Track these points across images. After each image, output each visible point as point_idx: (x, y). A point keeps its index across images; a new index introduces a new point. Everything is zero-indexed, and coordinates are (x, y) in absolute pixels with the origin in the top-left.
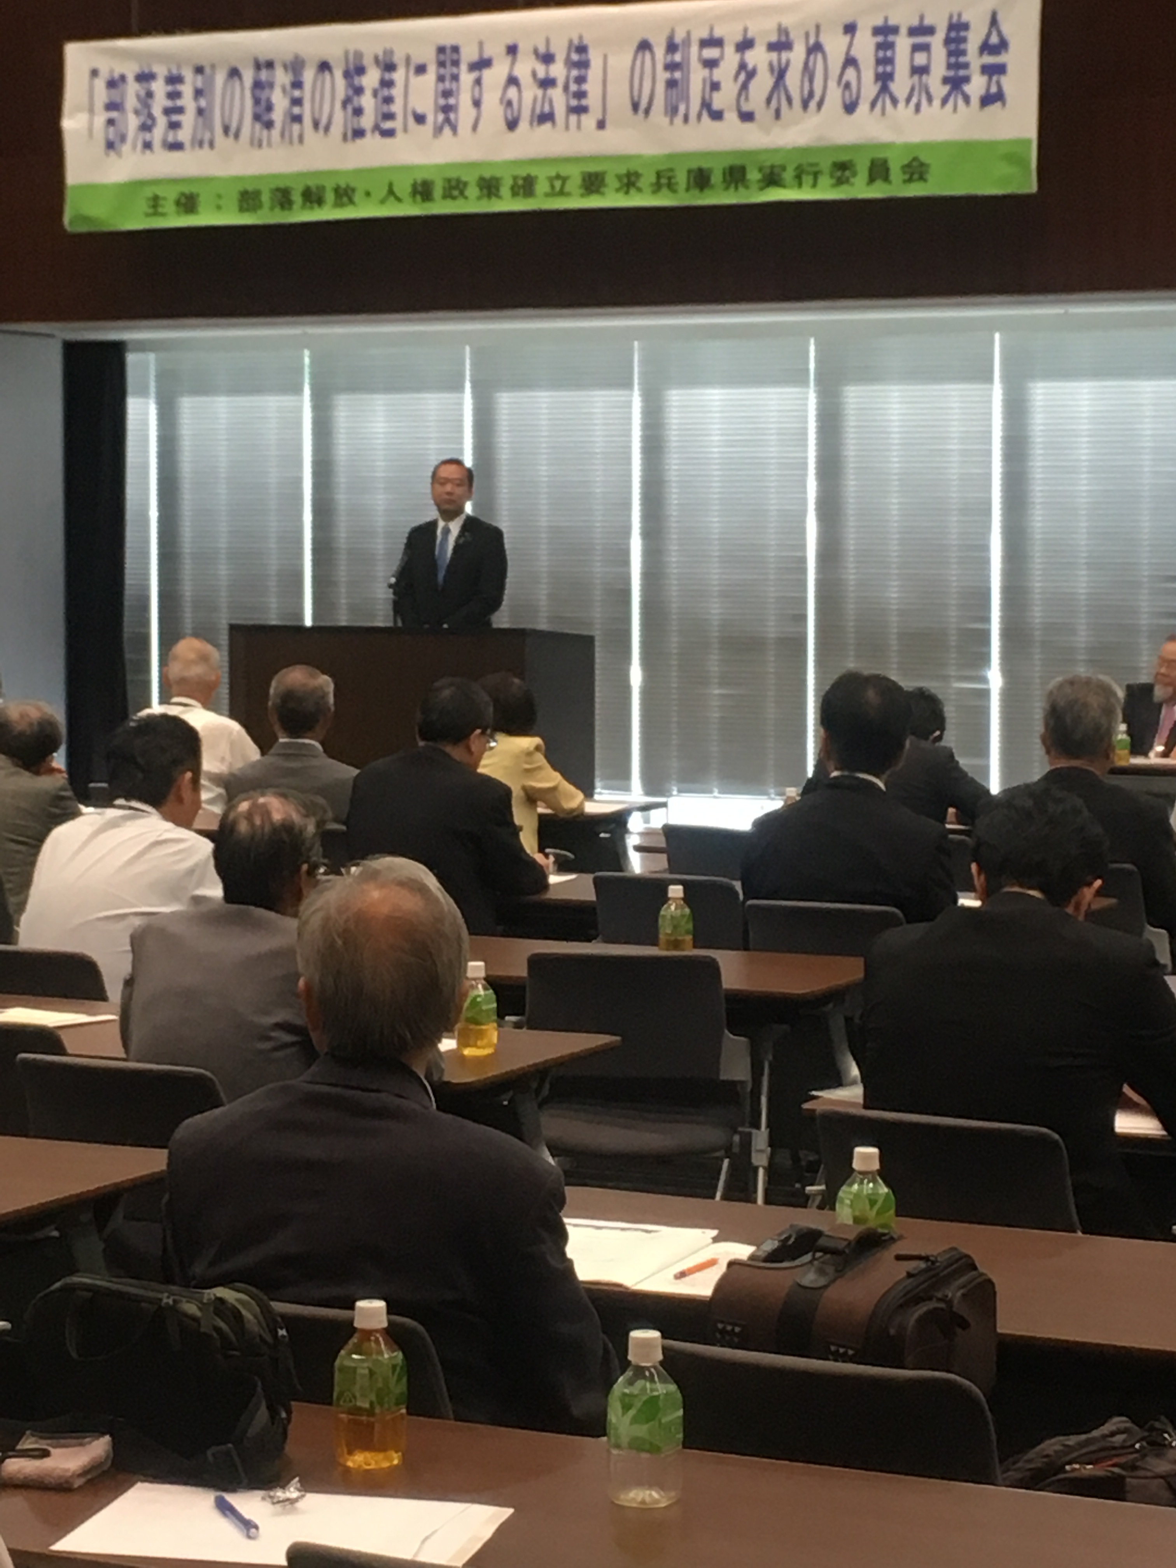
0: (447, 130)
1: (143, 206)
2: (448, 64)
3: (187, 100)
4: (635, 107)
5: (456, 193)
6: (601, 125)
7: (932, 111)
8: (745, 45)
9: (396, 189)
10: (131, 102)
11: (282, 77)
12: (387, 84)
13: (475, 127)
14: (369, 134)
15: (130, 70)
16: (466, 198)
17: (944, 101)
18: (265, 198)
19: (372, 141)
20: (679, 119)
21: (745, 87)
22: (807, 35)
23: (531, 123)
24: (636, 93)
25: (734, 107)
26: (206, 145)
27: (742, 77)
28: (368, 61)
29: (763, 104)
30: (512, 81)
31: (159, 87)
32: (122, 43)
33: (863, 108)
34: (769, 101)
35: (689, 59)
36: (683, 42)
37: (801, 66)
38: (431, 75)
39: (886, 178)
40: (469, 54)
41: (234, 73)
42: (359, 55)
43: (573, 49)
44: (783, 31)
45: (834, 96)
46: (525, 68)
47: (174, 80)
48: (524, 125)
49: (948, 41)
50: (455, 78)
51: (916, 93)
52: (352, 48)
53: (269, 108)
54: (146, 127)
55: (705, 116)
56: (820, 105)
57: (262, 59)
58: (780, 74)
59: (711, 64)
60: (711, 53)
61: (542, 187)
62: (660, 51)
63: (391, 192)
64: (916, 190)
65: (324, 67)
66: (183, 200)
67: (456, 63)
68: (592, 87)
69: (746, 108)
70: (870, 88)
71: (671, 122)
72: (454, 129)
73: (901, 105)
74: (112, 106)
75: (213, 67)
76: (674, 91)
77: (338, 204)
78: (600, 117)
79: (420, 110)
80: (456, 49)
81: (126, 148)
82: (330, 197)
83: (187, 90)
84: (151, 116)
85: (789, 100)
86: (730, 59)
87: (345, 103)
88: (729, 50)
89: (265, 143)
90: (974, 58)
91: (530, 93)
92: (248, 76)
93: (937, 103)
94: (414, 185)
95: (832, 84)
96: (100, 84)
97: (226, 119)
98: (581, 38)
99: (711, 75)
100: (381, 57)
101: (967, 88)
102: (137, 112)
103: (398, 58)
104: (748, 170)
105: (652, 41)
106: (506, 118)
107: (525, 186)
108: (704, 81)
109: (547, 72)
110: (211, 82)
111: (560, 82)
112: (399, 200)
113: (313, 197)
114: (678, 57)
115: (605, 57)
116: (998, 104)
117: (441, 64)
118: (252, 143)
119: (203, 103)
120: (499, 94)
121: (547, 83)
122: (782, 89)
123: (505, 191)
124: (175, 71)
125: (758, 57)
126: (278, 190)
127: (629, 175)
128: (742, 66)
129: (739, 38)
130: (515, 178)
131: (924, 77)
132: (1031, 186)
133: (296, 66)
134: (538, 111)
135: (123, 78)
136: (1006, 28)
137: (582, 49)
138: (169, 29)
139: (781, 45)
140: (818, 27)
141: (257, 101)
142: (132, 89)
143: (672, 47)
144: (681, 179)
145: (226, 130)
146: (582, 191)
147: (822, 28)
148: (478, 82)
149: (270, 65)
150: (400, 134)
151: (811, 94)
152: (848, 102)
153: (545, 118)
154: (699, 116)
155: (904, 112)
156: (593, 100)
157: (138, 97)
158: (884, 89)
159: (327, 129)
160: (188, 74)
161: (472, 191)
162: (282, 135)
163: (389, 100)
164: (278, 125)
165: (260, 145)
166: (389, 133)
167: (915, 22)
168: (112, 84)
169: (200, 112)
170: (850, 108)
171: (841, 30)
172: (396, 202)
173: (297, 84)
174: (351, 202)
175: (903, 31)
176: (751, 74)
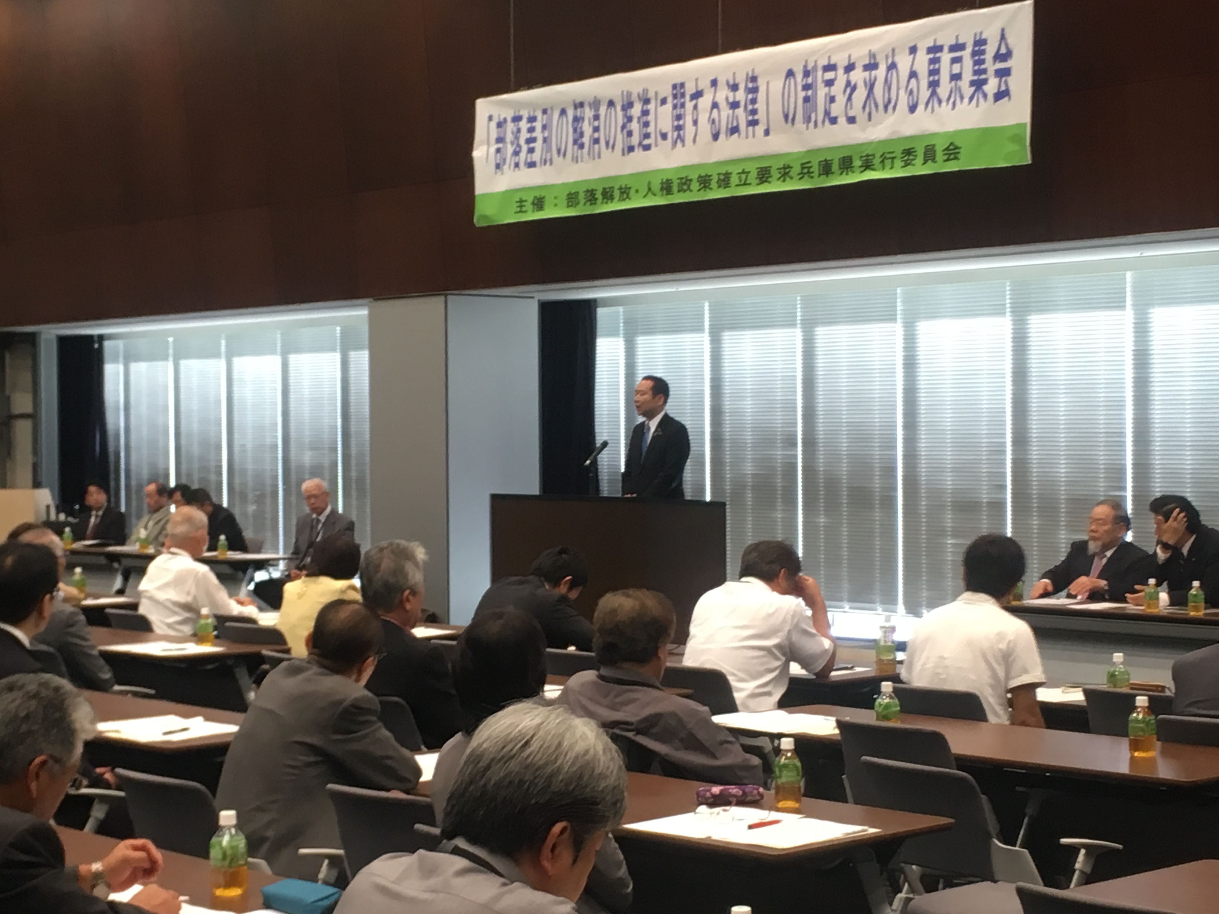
0: (679, 144)
1: (514, 207)
2: (679, 96)
3: (538, 134)
4: (786, 117)
5: (685, 187)
6: (767, 133)
7: (963, 106)
8: (850, 68)
9: (653, 188)
10: (509, 137)
11: (588, 113)
12: (645, 113)
13: (694, 141)
14: (636, 150)
15: (509, 114)
16: (691, 191)
17: (971, 99)
18: (582, 196)
19: (639, 153)
20: (812, 124)
21: (849, 99)
22: (887, 58)
23: (727, 136)
24: (786, 110)
25: (844, 114)
26: (548, 163)
27: (848, 90)
28: (634, 97)
29: (861, 110)
30: (715, 105)
31: (524, 125)
32: (505, 96)
33: (921, 108)
34: (864, 107)
35: (816, 82)
36: (813, 67)
37: (883, 80)
38: (669, 106)
39: (934, 160)
40: (690, 89)
41: (563, 112)
42: (629, 94)
43: (749, 80)
44: (872, 55)
45: (903, 101)
46: (723, 95)
47: (532, 119)
48: (722, 136)
49: (974, 54)
50: (683, 105)
51: (953, 95)
52: (625, 89)
53: (582, 135)
54: (516, 153)
55: (827, 122)
56: (894, 108)
57: (578, 101)
58: (871, 86)
59: (829, 83)
60: (830, 75)
61: (734, 180)
62: (799, 76)
63: (650, 189)
64: (952, 167)
65: (611, 103)
66: (536, 202)
67: (683, 95)
68: (760, 106)
69: (851, 114)
70: (925, 93)
71: (807, 128)
72: (683, 141)
73: (944, 104)
74: (500, 140)
75: (552, 108)
76: (808, 104)
77: (622, 200)
78: (766, 128)
79: (664, 131)
80: (682, 85)
81: (506, 167)
82: (617, 194)
83: (538, 125)
84: (519, 146)
85: (876, 106)
86: (841, 78)
87: (623, 127)
88: (841, 71)
89: (579, 160)
90: (991, 66)
91: (726, 112)
92: (570, 113)
93: (966, 100)
94: (662, 183)
95: (902, 92)
96: (493, 124)
97: (559, 145)
98: (753, 70)
99: (830, 91)
100: (641, 96)
101: (986, 88)
102: (512, 143)
103: (651, 95)
104: (854, 159)
105: (795, 69)
106: (712, 133)
107: (725, 181)
108: (826, 95)
109: (734, 97)
110: (550, 120)
111: (742, 104)
112: (655, 195)
113: (608, 195)
114: (810, 80)
115: (768, 83)
116: (1006, 99)
117: (675, 97)
118: (573, 160)
119: (546, 134)
120: (708, 115)
121: (734, 105)
122: (871, 98)
123: (714, 184)
124: (532, 114)
125: (858, 76)
126: (588, 191)
127: (784, 168)
128: (848, 83)
129: (846, 63)
130: (719, 174)
131: (959, 82)
132: (1027, 159)
133: (596, 104)
134: (730, 126)
135: (505, 120)
136: (1011, 41)
137: (754, 79)
138: (530, 85)
139: (871, 67)
140: (893, 50)
141: (575, 130)
142: (510, 127)
143: (807, 74)
144: (815, 169)
145: (559, 151)
146: (757, 181)
147: (896, 51)
148: (695, 107)
149: (581, 105)
150: (653, 148)
151: (889, 101)
152: (911, 104)
153: (734, 130)
154: (823, 122)
155: (945, 108)
156: (761, 116)
157: (513, 133)
158: (934, 94)
159: (613, 147)
160: (539, 114)
161: (695, 186)
162: (589, 154)
163: (646, 124)
164: (586, 146)
165: (577, 162)
166: (647, 148)
167: (953, 42)
168: (500, 125)
169: (545, 140)
170: (913, 109)
171: (907, 51)
172: (653, 196)
173: (596, 117)
174: (628, 197)
175: (946, 49)
176: (854, 89)
